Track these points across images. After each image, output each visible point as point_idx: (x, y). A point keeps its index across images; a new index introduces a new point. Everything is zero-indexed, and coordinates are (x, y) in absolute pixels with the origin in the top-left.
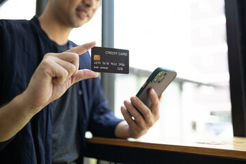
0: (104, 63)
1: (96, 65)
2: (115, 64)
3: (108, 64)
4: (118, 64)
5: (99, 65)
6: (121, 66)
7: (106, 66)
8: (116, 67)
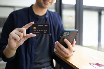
0: (38, 30)
1: (34, 32)
2: (43, 30)
3: (39, 30)
4: (44, 30)
5: (36, 31)
6: (45, 31)
7: (38, 31)
8: (43, 32)
